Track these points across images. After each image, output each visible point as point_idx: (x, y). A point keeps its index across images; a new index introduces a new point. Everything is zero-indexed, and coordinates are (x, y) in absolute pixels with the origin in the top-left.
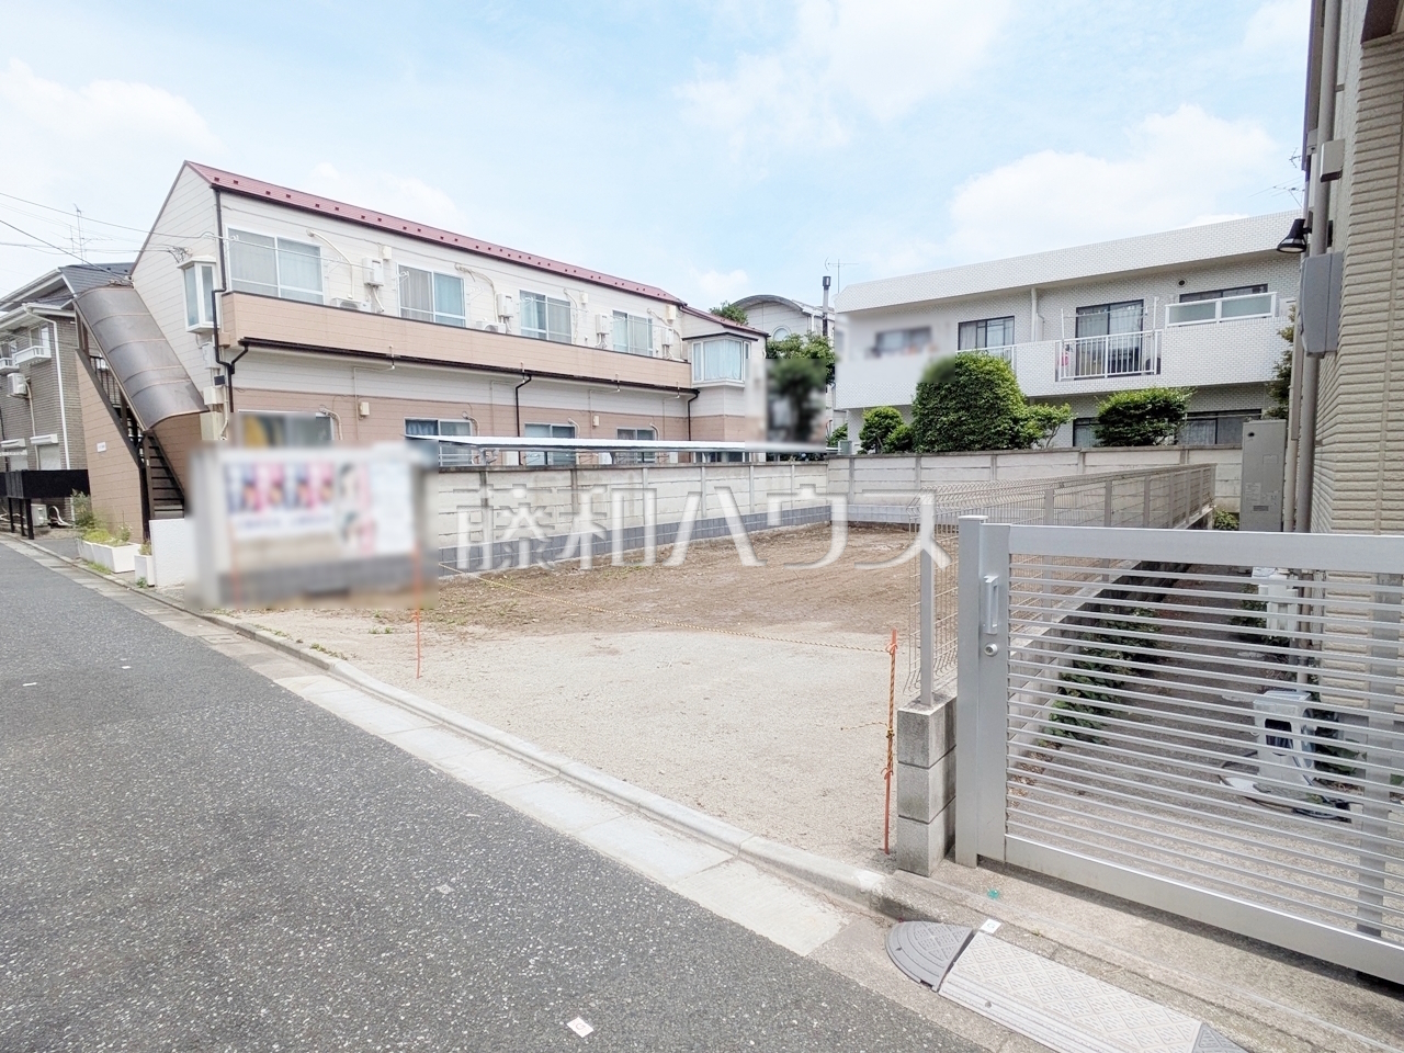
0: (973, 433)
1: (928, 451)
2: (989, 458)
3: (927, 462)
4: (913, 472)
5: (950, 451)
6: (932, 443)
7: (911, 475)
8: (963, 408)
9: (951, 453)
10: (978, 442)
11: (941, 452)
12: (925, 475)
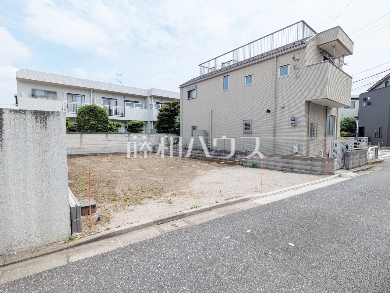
0: (100, 127)
1: (85, 132)
2: (105, 134)
3: (84, 135)
4: (80, 138)
5: (93, 132)
6: (86, 129)
7: (79, 139)
8: (97, 120)
9: (93, 133)
10: (102, 130)
11: (90, 133)
12: (84, 139)
